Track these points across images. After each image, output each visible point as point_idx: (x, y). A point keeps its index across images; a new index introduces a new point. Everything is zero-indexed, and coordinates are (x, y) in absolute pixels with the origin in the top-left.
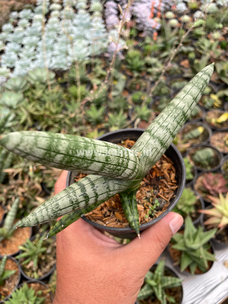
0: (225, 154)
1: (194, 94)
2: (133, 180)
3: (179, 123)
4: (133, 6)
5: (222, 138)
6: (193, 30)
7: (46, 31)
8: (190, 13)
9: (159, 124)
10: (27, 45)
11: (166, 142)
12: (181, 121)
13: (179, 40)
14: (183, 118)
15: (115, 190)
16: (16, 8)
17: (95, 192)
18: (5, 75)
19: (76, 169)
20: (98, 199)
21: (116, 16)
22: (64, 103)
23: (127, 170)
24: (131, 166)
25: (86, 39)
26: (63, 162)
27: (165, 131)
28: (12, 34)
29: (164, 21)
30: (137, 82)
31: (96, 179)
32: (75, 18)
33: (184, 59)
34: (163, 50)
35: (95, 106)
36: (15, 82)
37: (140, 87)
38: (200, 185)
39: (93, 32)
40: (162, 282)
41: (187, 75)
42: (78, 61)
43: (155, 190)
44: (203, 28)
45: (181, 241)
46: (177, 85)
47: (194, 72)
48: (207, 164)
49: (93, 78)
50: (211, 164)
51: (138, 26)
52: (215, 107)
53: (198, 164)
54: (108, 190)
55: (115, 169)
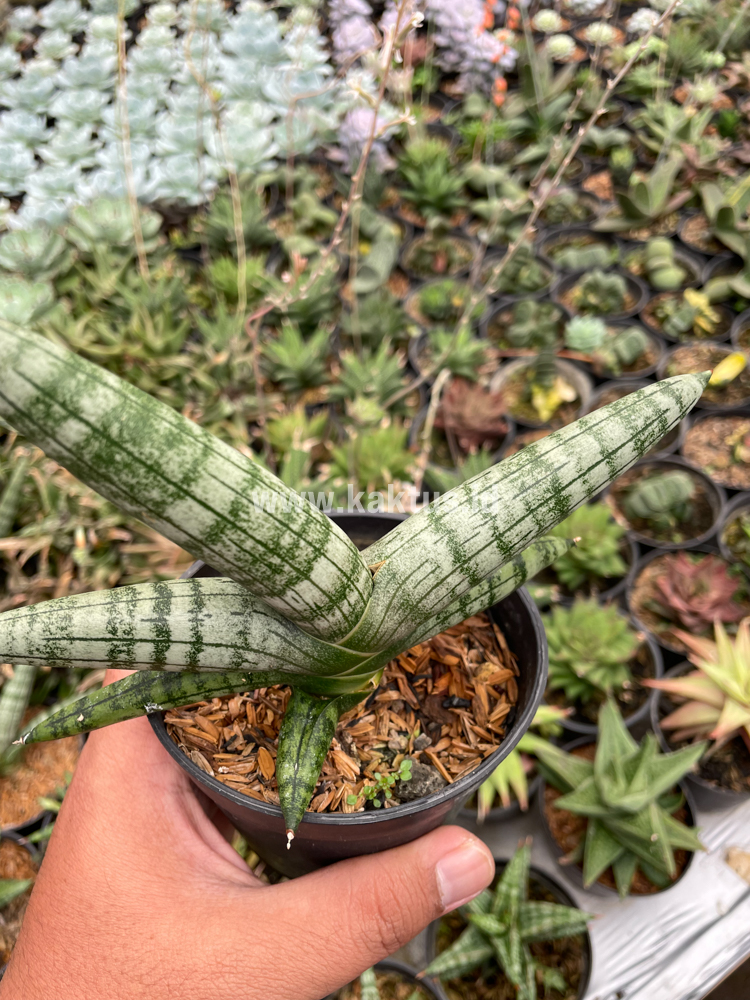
0: (732, 492)
1: (608, 440)
2: (334, 645)
3: (533, 510)
5: (723, 436)
7: (129, 72)
8: (615, 15)
10: (66, 118)
11: (473, 556)
12: (540, 505)
14: (550, 498)
15: (266, 654)
17: (193, 629)
19: (125, 499)
20: (201, 656)
21: (366, 22)
22: (190, 314)
23: (307, 583)
24: (324, 578)
25: (266, 99)
26: (85, 452)
27: (478, 520)
30: (437, 247)
32: (228, 30)
33: (597, 169)
34: (525, 138)
35: (294, 326)
36: (25, 244)
37: (449, 265)
38: (650, 595)
39: (289, 77)
40: (521, 921)
41: (604, 224)
42: (238, 175)
43: (424, 735)
44: (662, 67)
45: (587, 783)
46: (572, 256)
47: (630, 212)
48: (672, 523)
49: (288, 232)
50: (684, 527)
51: (442, 58)
52: (698, 332)
53: (642, 523)
54: (241, 641)
55: (261, 559)
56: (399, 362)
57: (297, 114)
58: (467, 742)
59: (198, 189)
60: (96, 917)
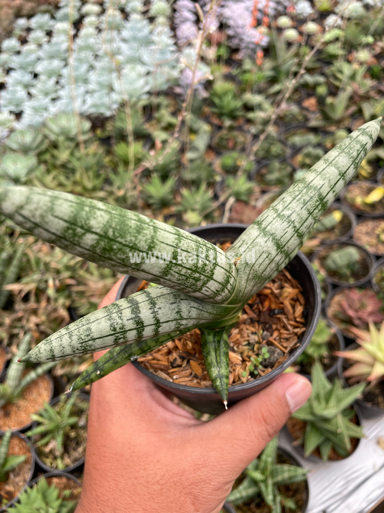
0: (378, 257)
1: (341, 167)
2: (223, 305)
3: (312, 213)
4: (222, 6)
5: (373, 229)
6: (324, 47)
7: (74, 51)
8: (318, 18)
9: (276, 212)
10: (43, 74)
11: (286, 244)
12: (315, 209)
13: (299, 65)
14: (319, 205)
15: (191, 319)
16: (25, 12)
17: (154, 317)
18: (7, 126)
19: (120, 266)
20: (160, 329)
21: (193, 24)
22: (106, 171)
23: (212, 281)
24: (219, 276)
25: (143, 63)
26: (97, 249)
27: (285, 224)
28: (17, 56)
29: (274, 33)
30: (229, 136)
31: (160, 295)
32: (124, 29)
33: (309, 96)
34: (273, 81)
35: (158, 176)
36: (23, 136)
37: (235, 145)
38: (337, 310)
39: (154, 52)
40: (273, 474)
41: (313, 123)
42: (129, 101)
43: (265, 332)
44: (341, 44)
46: (297, 140)
47: (326, 117)
48: (348, 273)
49: (154, 129)
50: (354, 275)
51: (231, 42)
52: (361, 177)
53: (333, 273)
54: (178, 316)
55: (190, 277)
56: (210, 193)
57: (159, 70)
58: (287, 330)
59: (109, 108)
60: (126, 460)
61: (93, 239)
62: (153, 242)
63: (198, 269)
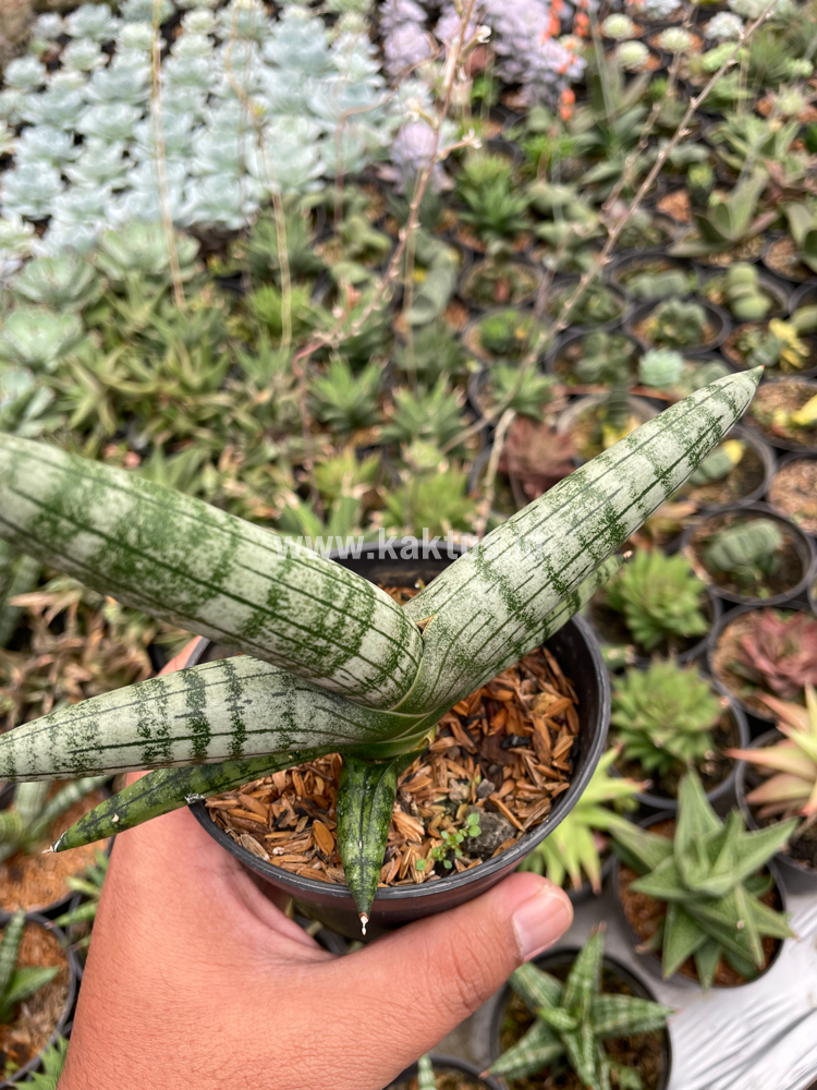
1: (662, 458)
2: (387, 712)
3: (589, 544)
5: (812, 481)
7: (164, 85)
8: (691, 20)
9: (516, 534)
10: (95, 135)
14: (606, 529)
15: (314, 732)
17: (234, 718)
18: (17, 247)
20: (244, 745)
21: (420, 29)
22: (230, 349)
23: (356, 660)
24: (374, 651)
25: (312, 114)
26: (101, 565)
27: (531, 561)
28: (39, 96)
29: (598, 49)
30: (499, 275)
31: (254, 673)
32: (271, 38)
33: (672, 188)
34: (594, 154)
35: (344, 361)
36: (52, 272)
37: (511, 293)
38: (734, 656)
39: (336, 89)
40: (593, 1016)
41: (681, 249)
42: (282, 195)
43: (486, 781)
44: (743, 76)
45: (666, 864)
46: (646, 284)
47: (709, 235)
48: (758, 576)
49: (336, 258)
50: (771, 580)
51: (503, 68)
52: (786, 367)
53: (724, 576)
54: (287, 723)
55: (306, 644)
56: (457, 400)
57: (347, 129)
58: (532, 783)
59: (239, 212)
60: (156, 1017)
61: (94, 546)
62: (225, 565)
63: (326, 630)
